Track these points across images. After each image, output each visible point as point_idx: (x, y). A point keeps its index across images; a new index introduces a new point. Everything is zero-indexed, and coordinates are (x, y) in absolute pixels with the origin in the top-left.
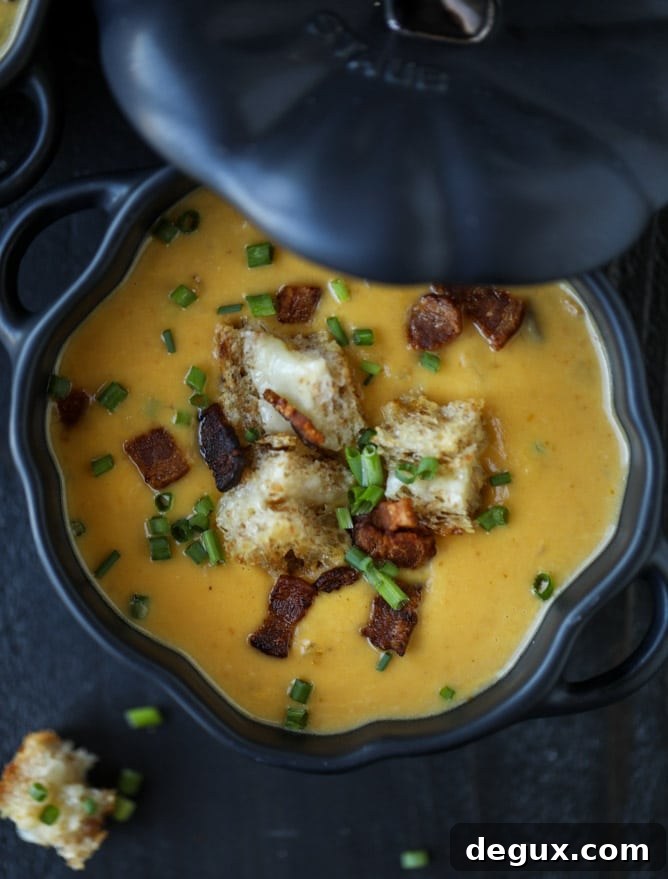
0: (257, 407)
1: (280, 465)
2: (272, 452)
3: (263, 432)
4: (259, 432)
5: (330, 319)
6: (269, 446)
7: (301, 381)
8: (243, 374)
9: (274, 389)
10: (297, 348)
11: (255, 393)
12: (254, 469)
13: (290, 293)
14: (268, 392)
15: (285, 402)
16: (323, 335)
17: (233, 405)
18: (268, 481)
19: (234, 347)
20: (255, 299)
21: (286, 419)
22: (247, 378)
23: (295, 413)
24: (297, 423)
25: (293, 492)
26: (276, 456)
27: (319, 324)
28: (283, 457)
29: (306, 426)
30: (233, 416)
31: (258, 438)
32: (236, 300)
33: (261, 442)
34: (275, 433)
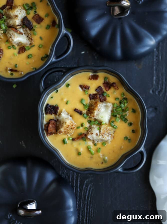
0: (24, 32)
1: (17, 23)
2: (19, 25)
3: (22, 28)
4: (23, 28)
5: (16, 49)
6: (20, 25)
7: (17, 37)
8: (28, 36)
9: (22, 35)
10: (20, 43)
11: (25, 34)
12: (21, 21)
13: (23, 51)
14: (22, 34)
15: (19, 33)
16: (16, 46)
17: (28, 31)
18: (18, 20)
19: (30, 40)
20: (29, 49)
21: (18, 31)
22: (27, 36)
23: (17, 32)
24: (16, 30)
25: (14, 19)
26: (19, 24)
27: (18, 48)
28: (17, 24)
29: (14, 30)
30: (27, 29)
31: (23, 27)
32: (32, 48)
33: (22, 26)
34: (20, 28)
